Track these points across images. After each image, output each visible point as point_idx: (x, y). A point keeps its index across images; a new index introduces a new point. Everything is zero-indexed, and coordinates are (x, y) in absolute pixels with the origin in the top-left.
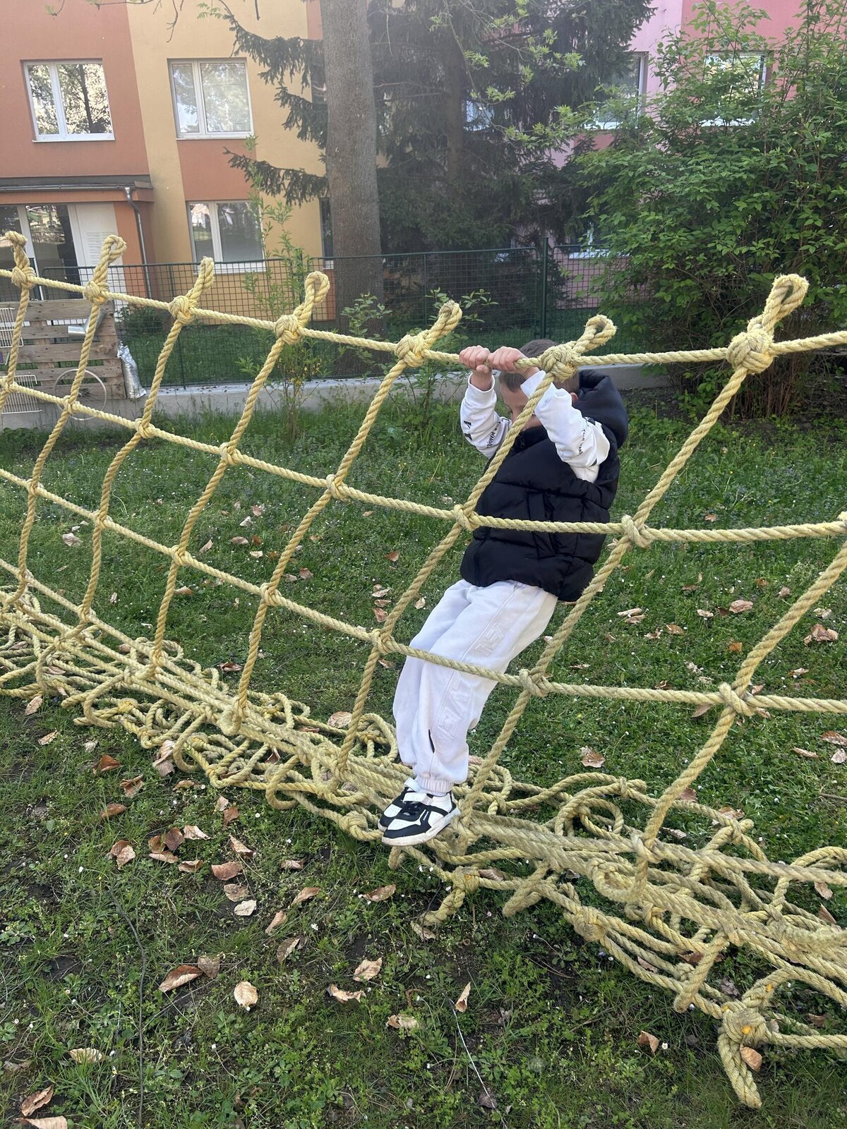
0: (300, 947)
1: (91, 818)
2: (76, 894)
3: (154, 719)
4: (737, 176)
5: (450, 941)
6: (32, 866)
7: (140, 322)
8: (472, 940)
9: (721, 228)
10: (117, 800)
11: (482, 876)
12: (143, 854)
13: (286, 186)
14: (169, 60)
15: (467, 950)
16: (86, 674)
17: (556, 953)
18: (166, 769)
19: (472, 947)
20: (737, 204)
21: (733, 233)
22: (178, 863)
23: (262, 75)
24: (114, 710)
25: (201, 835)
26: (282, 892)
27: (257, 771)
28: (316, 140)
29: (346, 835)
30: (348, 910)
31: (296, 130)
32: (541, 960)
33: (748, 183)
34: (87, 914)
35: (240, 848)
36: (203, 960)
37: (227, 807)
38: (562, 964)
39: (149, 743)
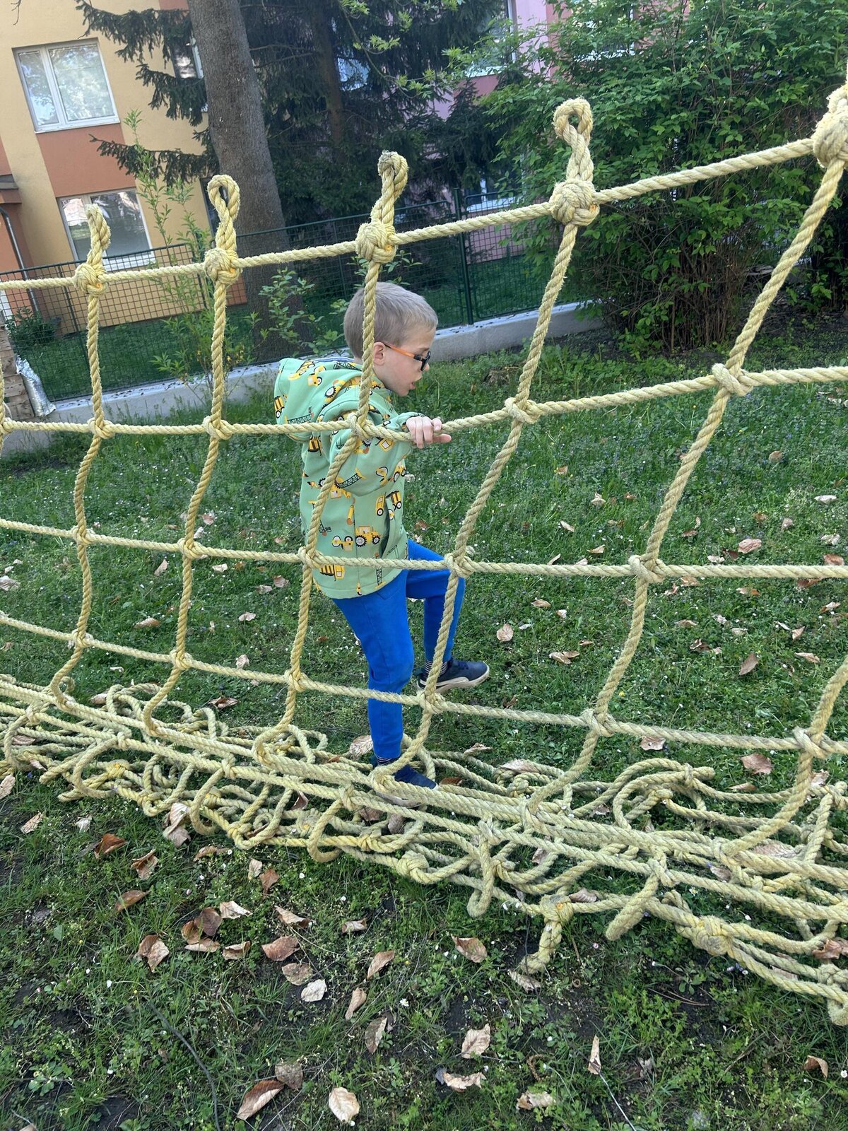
0: (390, 1028)
1: (106, 914)
2: (110, 1015)
3: (152, 779)
4: (651, 99)
5: (558, 987)
6: (47, 989)
7: (29, 332)
8: (582, 980)
9: (643, 156)
10: (132, 886)
11: (573, 901)
12: (179, 947)
13: (164, 169)
14: (14, 50)
15: (580, 993)
16: (60, 738)
17: (680, 978)
18: (181, 837)
19: (584, 988)
20: (655, 128)
21: (653, 159)
22: (221, 950)
23: (121, 52)
24: (102, 777)
25: (241, 911)
26: (352, 964)
27: (286, 822)
28: (188, 117)
29: (408, 881)
30: (434, 971)
31: (164, 109)
32: (668, 989)
33: (663, 106)
34: (128, 1036)
35: (289, 918)
36: (281, 1069)
37: (262, 870)
38: (692, 990)
39: (154, 810)
